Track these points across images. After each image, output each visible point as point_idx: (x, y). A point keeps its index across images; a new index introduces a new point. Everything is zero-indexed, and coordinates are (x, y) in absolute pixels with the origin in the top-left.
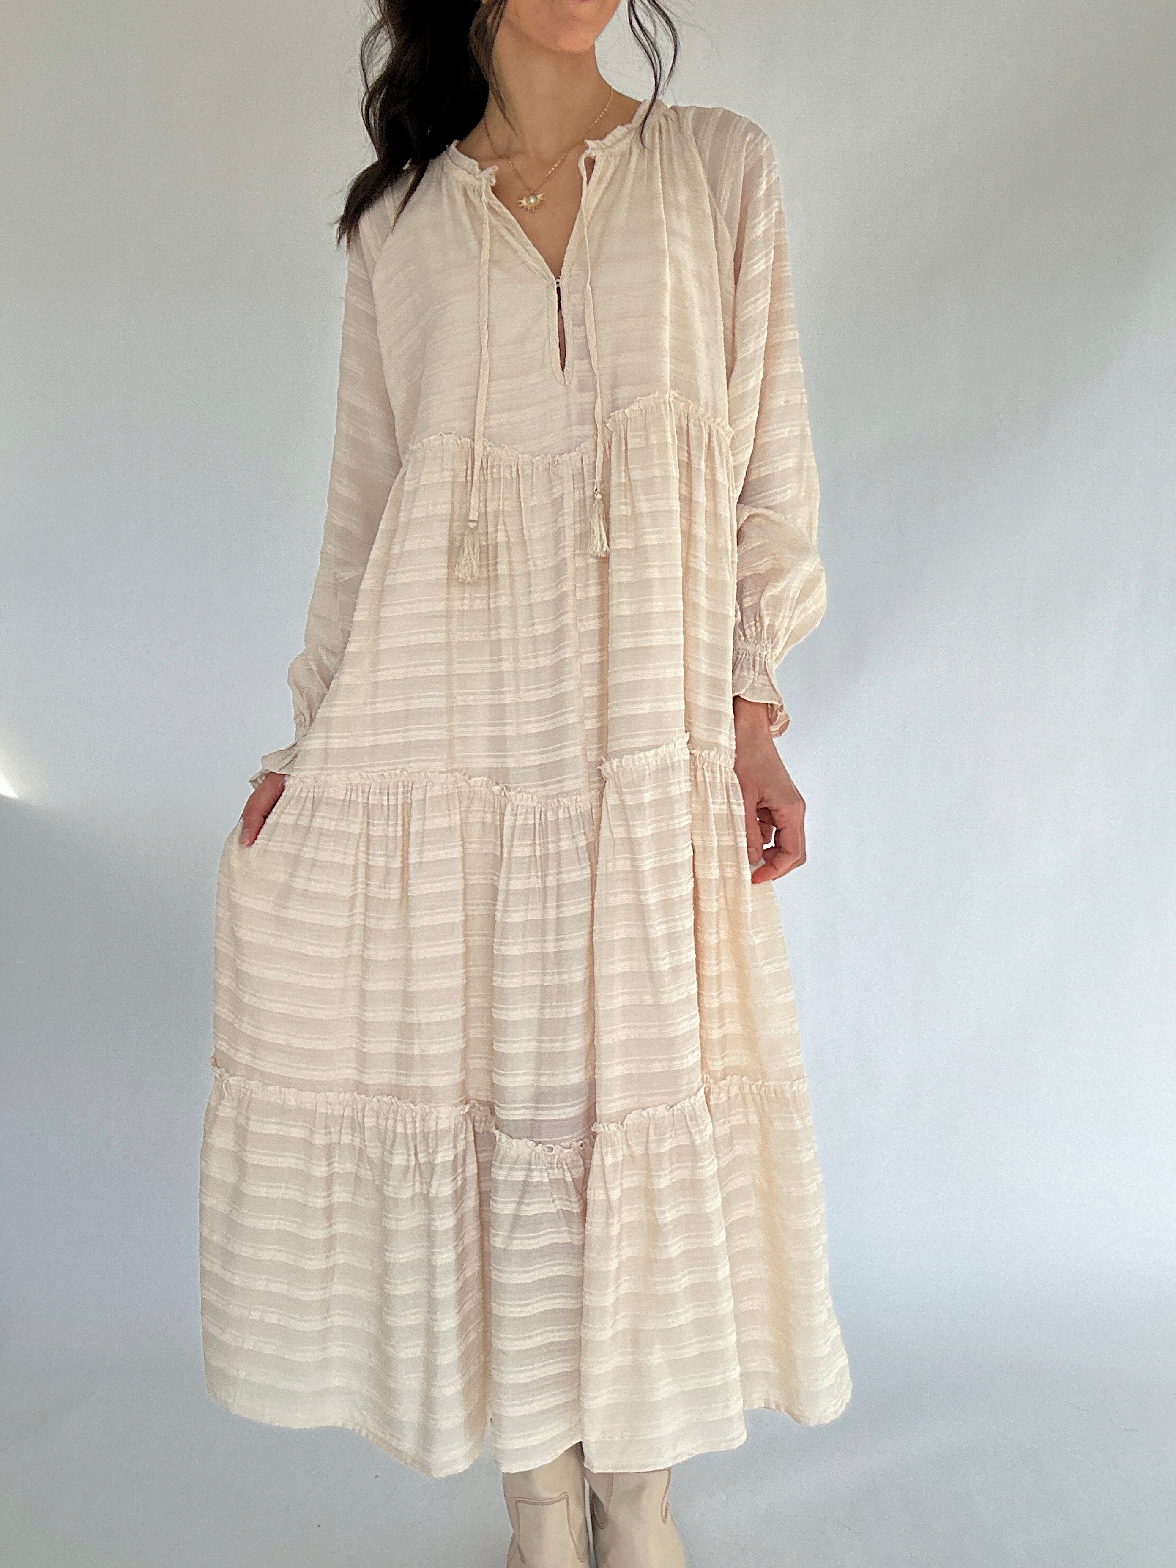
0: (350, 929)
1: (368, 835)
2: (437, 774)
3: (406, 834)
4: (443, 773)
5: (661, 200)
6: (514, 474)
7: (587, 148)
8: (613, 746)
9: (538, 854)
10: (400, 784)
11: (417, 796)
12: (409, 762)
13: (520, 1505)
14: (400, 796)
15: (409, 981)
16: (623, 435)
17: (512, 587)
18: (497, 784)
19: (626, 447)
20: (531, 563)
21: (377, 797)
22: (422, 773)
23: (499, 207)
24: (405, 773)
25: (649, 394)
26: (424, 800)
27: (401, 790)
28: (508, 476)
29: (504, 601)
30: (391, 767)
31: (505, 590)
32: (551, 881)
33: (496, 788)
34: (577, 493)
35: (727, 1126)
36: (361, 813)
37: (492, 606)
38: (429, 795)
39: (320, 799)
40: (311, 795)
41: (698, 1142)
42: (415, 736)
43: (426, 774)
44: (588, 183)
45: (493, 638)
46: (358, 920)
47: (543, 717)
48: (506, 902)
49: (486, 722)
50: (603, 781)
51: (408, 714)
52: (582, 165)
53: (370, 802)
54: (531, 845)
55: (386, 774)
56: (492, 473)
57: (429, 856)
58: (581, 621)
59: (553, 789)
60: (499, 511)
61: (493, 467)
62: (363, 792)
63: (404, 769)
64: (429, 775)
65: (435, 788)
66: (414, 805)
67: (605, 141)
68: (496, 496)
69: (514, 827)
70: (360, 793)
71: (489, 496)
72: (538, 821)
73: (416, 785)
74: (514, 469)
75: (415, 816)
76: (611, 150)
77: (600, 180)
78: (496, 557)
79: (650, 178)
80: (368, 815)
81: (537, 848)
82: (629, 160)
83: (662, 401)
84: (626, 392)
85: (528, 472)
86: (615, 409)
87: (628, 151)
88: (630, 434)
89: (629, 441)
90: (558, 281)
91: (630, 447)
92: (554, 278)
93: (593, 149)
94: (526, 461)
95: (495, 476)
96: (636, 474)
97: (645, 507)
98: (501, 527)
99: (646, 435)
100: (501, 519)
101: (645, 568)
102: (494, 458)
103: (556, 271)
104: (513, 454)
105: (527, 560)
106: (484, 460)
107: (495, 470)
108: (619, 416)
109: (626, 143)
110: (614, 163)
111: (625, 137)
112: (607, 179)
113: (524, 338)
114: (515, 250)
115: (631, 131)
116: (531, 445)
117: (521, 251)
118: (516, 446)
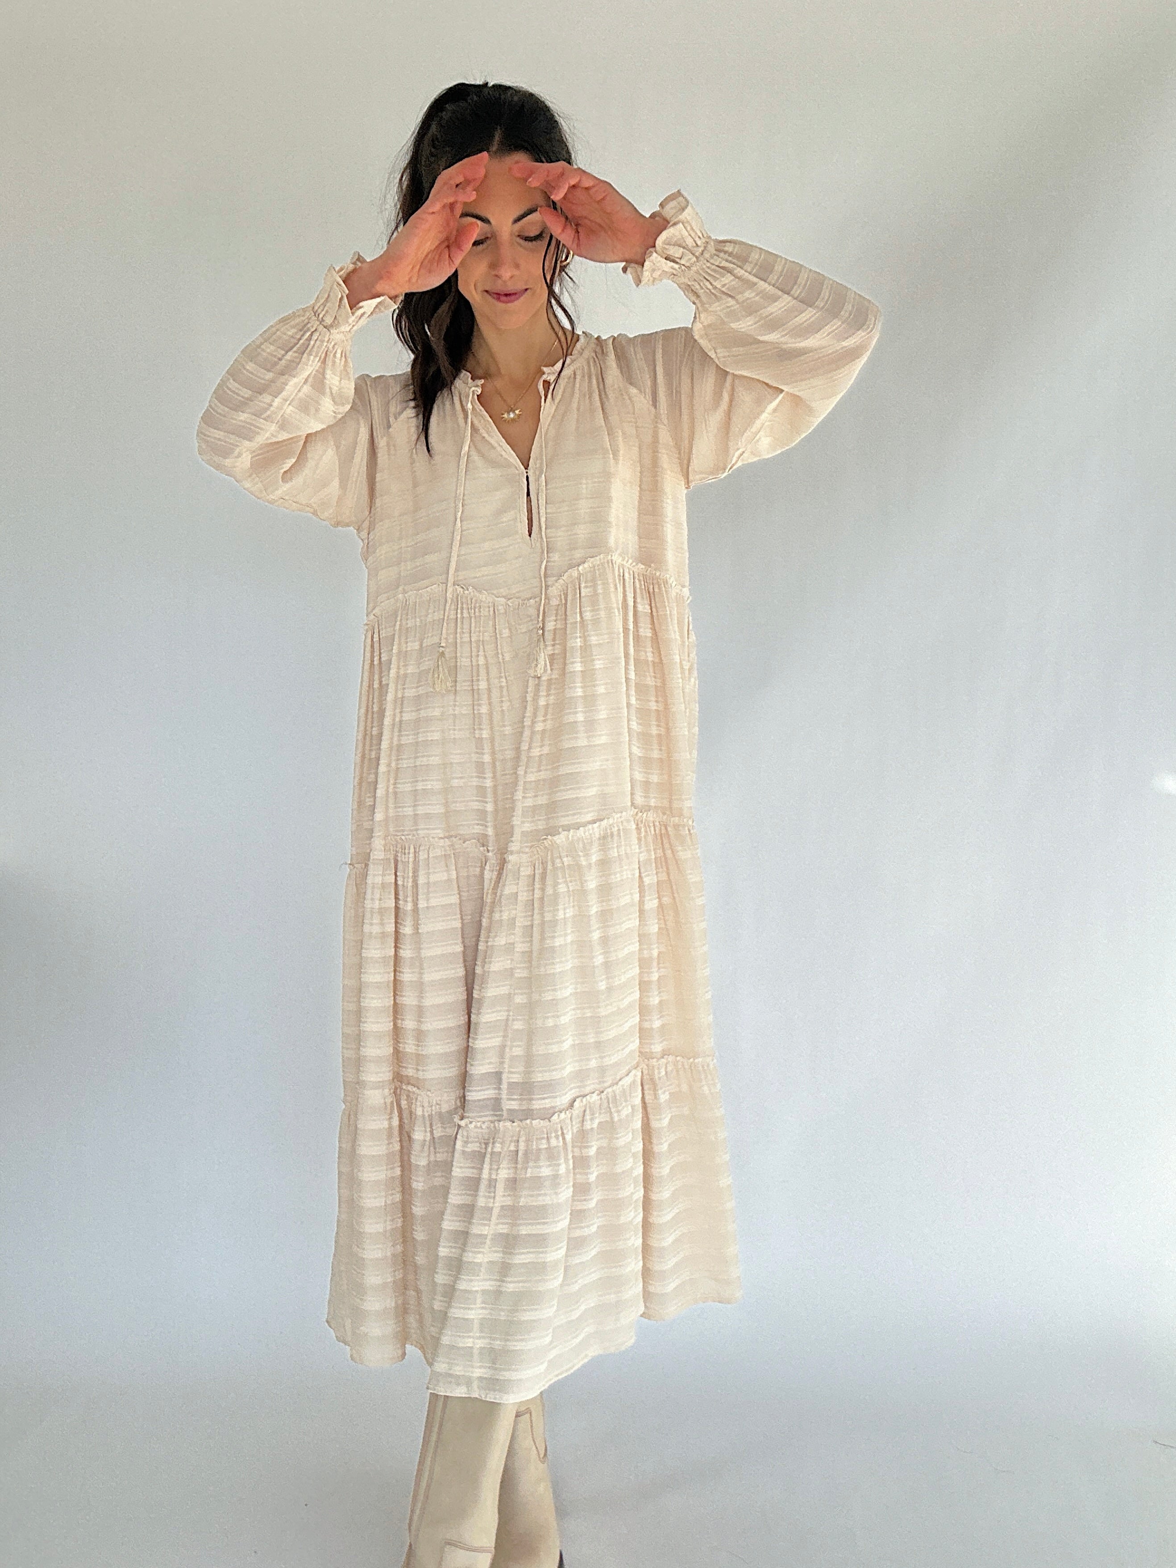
2: (436, 839)
4: (441, 838)
6: (492, 613)
7: (544, 373)
11: (422, 856)
15: (422, 997)
16: (578, 586)
17: (489, 698)
18: (483, 846)
19: (580, 593)
22: (426, 839)
23: (482, 412)
24: (414, 838)
25: (595, 556)
26: (428, 859)
27: (412, 850)
28: (487, 614)
29: (484, 709)
31: (484, 701)
33: (482, 849)
35: (667, 1093)
38: (431, 855)
41: (616, 1119)
43: (428, 839)
44: (545, 400)
49: (473, 799)
52: (541, 387)
56: (475, 612)
57: (433, 902)
60: (479, 641)
61: (475, 607)
63: (414, 835)
64: (431, 839)
65: (436, 850)
67: (556, 367)
68: (478, 629)
71: (473, 629)
74: (492, 609)
77: (554, 398)
78: (478, 675)
83: (606, 561)
84: (578, 554)
85: (502, 611)
86: (571, 567)
87: (573, 376)
88: (583, 585)
89: (582, 590)
90: (527, 472)
91: (583, 594)
92: (522, 467)
93: (548, 374)
94: (502, 603)
95: (477, 614)
96: (588, 615)
97: (594, 640)
98: (481, 653)
99: (595, 586)
100: (481, 647)
101: (594, 686)
102: (476, 601)
103: (526, 465)
104: (490, 599)
105: (501, 677)
106: (469, 602)
107: (477, 610)
108: (574, 573)
109: (570, 370)
110: (563, 384)
111: (569, 365)
112: (559, 397)
113: (500, 512)
114: (494, 447)
115: (573, 361)
116: (504, 591)
117: (498, 447)
118: (493, 592)
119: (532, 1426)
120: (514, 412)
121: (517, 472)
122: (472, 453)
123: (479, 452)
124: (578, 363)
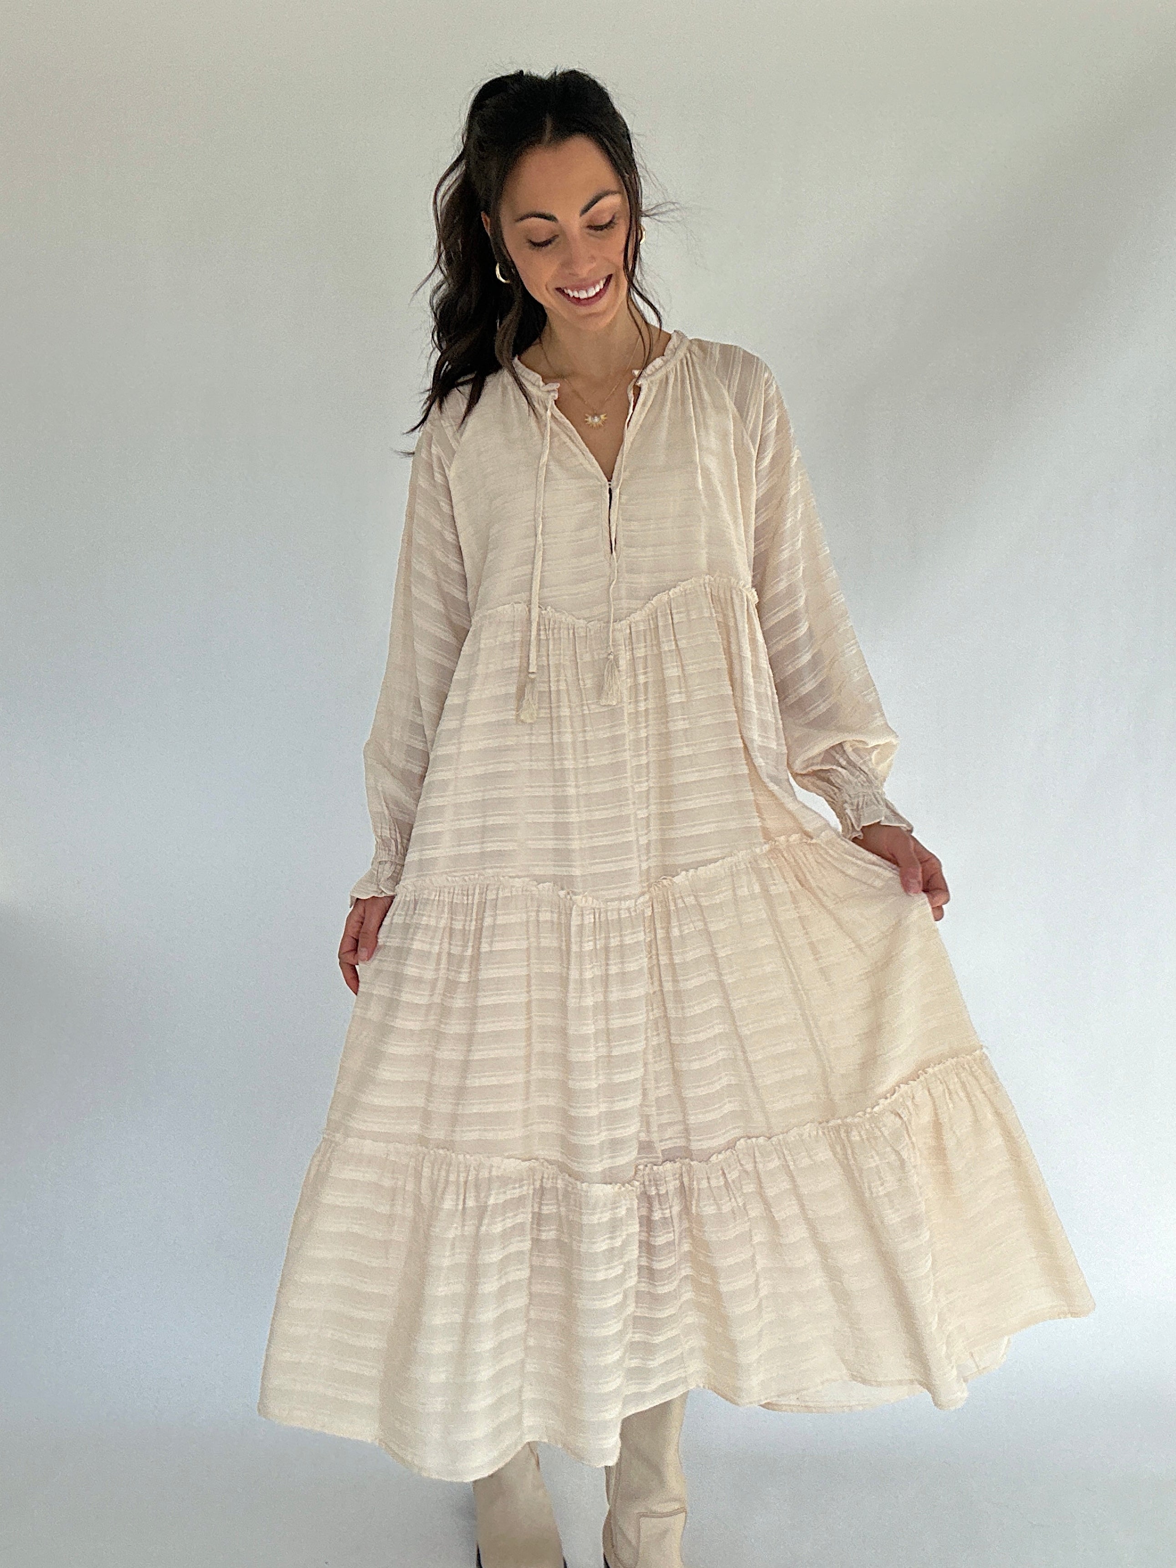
0: (429, 1007)
1: (451, 929)
2: (507, 879)
3: (480, 928)
4: (512, 878)
5: (694, 423)
6: (571, 635)
7: (634, 376)
9: (599, 948)
10: (477, 887)
11: (491, 896)
12: (484, 869)
14: (477, 896)
16: (668, 612)
18: (562, 889)
20: (585, 708)
21: (459, 897)
22: (495, 878)
23: (561, 417)
24: (481, 877)
25: (688, 580)
26: (497, 899)
27: (477, 891)
28: (566, 636)
30: (471, 873)
31: (566, 729)
32: (614, 970)
33: (562, 893)
34: (628, 654)
36: (446, 910)
37: (555, 741)
38: (501, 895)
42: (489, 848)
43: (499, 879)
44: (634, 406)
45: (557, 767)
46: (437, 999)
48: (578, 989)
49: (551, 837)
52: (630, 392)
53: (455, 901)
55: (466, 878)
56: (553, 634)
57: (498, 946)
59: (613, 894)
60: (559, 664)
61: (554, 629)
62: (449, 893)
63: (480, 875)
64: (501, 879)
65: (506, 890)
66: (488, 903)
67: (646, 370)
68: (557, 652)
69: (579, 926)
70: (446, 895)
71: (551, 652)
72: (598, 920)
73: (490, 887)
74: (571, 632)
75: (488, 913)
76: (653, 378)
77: (644, 404)
78: (559, 701)
79: (683, 403)
80: (452, 912)
81: (598, 942)
82: (667, 386)
83: (699, 585)
84: (668, 577)
85: (583, 634)
86: (659, 590)
87: (664, 380)
88: (674, 611)
89: (675, 616)
90: (610, 485)
91: (675, 621)
92: (606, 480)
93: (639, 378)
94: (582, 625)
95: (556, 636)
96: (683, 643)
97: (693, 669)
98: (561, 677)
99: (688, 611)
100: (562, 672)
102: (555, 621)
103: (609, 477)
104: (570, 619)
105: (584, 704)
106: (547, 623)
107: (555, 631)
108: (664, 597)
109: (662, 373)
110: (654, 389)
111: (661, 367)
112: (649, 403)
113: (581, 527)
114: (575, 455)
115: (666, 362)
116: (586, 613)
117: (580, 456)
118: (574, 613)
120: (599, 416)
121: (599, 483)
122: (552, 463)
123: (559, 461)
124: (671, 366)
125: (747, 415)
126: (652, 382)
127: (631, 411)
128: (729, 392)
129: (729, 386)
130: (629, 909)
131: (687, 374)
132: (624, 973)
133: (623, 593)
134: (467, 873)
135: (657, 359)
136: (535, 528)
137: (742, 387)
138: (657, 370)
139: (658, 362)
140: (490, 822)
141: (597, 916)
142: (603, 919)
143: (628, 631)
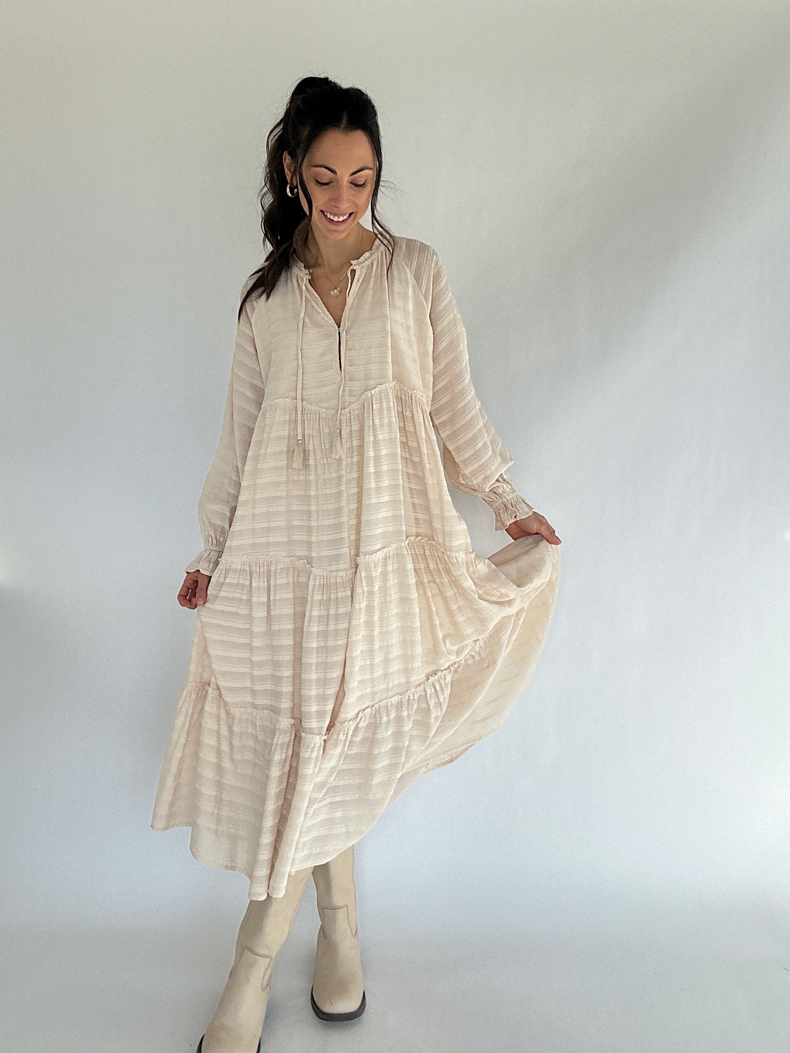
2: (282, 557)
3: (269, 586)
4: (285, 557)
6: (317, 418)
7: (351, 265)
8: (362, 550)
9: (325, 598)
10: (266, 562)
11: (273, 568)
12: (269, 552)
13: (324, 910)
14: (266, 568)
16: (371, 403)
17: (316, 470)
18: (309, 564)
19: (372, 408)
20: (325, 460)
21: (255, 568)
22: (276, 557)
23: (311, 289)
24: (267, 557)
25: (382, 384)
26: (276, 570)
27: (266, 564)
28: (314, 418)
29: (312, 477)
30: (261, 554)
31: (313, 473)
32: (332, 612)
34: (348, 428)
36: (248, 576)
37: (307, 479)
38: (278, 567)
39: (229, 570)
40: (224, 568)
42: (272, 540)
45: (307, 494)
47: (333, 532)
48: (310, 622)
49: (305, 534)
50: (357, 566)
51: (269, 529)
52: (349, 274)
53: (253, 570)
54: (322, 594)
55: (258, 557)
56: (307, 417)
57: (278, 597)
58: (349, 488)
59: (334, 568)
60: (310, 435)
62: (249, 565)
63: (267, 555)
64: (279, 558)
65: (281, 564)
66: (272, 572)
67: (360, 260)
68: (309, 428)
69: (314, 586)
71: (306, 427)
72: (325, 583)
73: (272, 563)
74: (317, 415)
75: (272, 578)
76: (363, 264)
77: (358, 281)
78: (309, 456)
79: (382, 279)
80: (251, 576)
81: (325, 595)
82: (372, 269)
83: (389, 387)
84: (372, 382)
85: (324, 417)
86: (366, 390)
87: (371, 265)
88: (374, 402)
89: (374, 406)
90: (339, 330)
91: (374, 408)
92: (337, 327)
93: (354, 265)
94: (323, 412)
96: (377, 422)
97: (380, 437)
98: (311, 442)
99: (381, 403)
100: (311, 439)
101: (381, 466)
102: (308, 410)
103: (339, 325)
104: (317, 408)
105: (323, 458)
106: (304, 410)
107: (308, 415)
108: (369, 394)
109: (370, 260)
110: (364, 271)
111: (369, 258)
112: (361, 280)
113: (323, 355)
114: (319, 314)
115: (371, 254)
116: (325, 405)
117: (323, 315)
118: (319, 405)
119: (348, 915)
120: (337, 289)
121: (333, 329)
122: (306, 317)
123: (310, 317)
124: (374, 257)
125: (422, 283)
126: (363, 267)
127: (349, 285)
128: (410, 270)
129: (411, 265)
130: (342, 577)
131: (385, 260)
132: (338, 614)
133: (347, 393)
134: (259, 554)
135: (366, 253)
136: (298, 356)
137: (419, 267)
138: (366, 260)
139: (367, 254)
140: (272, 524)
141: (325, 580)
142: (328, 582)
143: (349, 415)
